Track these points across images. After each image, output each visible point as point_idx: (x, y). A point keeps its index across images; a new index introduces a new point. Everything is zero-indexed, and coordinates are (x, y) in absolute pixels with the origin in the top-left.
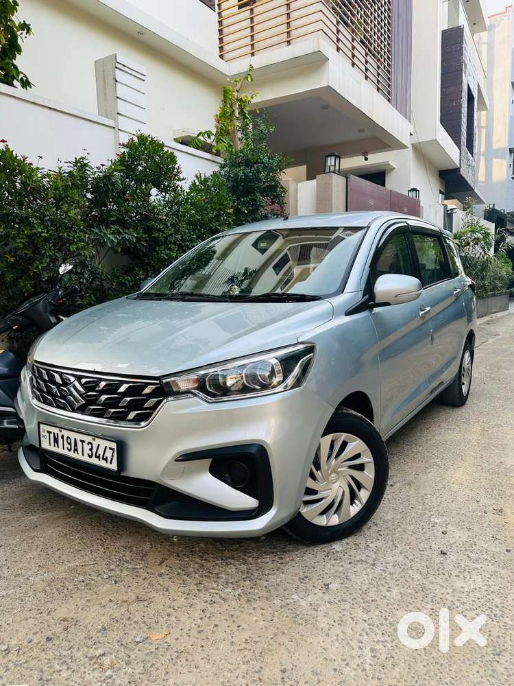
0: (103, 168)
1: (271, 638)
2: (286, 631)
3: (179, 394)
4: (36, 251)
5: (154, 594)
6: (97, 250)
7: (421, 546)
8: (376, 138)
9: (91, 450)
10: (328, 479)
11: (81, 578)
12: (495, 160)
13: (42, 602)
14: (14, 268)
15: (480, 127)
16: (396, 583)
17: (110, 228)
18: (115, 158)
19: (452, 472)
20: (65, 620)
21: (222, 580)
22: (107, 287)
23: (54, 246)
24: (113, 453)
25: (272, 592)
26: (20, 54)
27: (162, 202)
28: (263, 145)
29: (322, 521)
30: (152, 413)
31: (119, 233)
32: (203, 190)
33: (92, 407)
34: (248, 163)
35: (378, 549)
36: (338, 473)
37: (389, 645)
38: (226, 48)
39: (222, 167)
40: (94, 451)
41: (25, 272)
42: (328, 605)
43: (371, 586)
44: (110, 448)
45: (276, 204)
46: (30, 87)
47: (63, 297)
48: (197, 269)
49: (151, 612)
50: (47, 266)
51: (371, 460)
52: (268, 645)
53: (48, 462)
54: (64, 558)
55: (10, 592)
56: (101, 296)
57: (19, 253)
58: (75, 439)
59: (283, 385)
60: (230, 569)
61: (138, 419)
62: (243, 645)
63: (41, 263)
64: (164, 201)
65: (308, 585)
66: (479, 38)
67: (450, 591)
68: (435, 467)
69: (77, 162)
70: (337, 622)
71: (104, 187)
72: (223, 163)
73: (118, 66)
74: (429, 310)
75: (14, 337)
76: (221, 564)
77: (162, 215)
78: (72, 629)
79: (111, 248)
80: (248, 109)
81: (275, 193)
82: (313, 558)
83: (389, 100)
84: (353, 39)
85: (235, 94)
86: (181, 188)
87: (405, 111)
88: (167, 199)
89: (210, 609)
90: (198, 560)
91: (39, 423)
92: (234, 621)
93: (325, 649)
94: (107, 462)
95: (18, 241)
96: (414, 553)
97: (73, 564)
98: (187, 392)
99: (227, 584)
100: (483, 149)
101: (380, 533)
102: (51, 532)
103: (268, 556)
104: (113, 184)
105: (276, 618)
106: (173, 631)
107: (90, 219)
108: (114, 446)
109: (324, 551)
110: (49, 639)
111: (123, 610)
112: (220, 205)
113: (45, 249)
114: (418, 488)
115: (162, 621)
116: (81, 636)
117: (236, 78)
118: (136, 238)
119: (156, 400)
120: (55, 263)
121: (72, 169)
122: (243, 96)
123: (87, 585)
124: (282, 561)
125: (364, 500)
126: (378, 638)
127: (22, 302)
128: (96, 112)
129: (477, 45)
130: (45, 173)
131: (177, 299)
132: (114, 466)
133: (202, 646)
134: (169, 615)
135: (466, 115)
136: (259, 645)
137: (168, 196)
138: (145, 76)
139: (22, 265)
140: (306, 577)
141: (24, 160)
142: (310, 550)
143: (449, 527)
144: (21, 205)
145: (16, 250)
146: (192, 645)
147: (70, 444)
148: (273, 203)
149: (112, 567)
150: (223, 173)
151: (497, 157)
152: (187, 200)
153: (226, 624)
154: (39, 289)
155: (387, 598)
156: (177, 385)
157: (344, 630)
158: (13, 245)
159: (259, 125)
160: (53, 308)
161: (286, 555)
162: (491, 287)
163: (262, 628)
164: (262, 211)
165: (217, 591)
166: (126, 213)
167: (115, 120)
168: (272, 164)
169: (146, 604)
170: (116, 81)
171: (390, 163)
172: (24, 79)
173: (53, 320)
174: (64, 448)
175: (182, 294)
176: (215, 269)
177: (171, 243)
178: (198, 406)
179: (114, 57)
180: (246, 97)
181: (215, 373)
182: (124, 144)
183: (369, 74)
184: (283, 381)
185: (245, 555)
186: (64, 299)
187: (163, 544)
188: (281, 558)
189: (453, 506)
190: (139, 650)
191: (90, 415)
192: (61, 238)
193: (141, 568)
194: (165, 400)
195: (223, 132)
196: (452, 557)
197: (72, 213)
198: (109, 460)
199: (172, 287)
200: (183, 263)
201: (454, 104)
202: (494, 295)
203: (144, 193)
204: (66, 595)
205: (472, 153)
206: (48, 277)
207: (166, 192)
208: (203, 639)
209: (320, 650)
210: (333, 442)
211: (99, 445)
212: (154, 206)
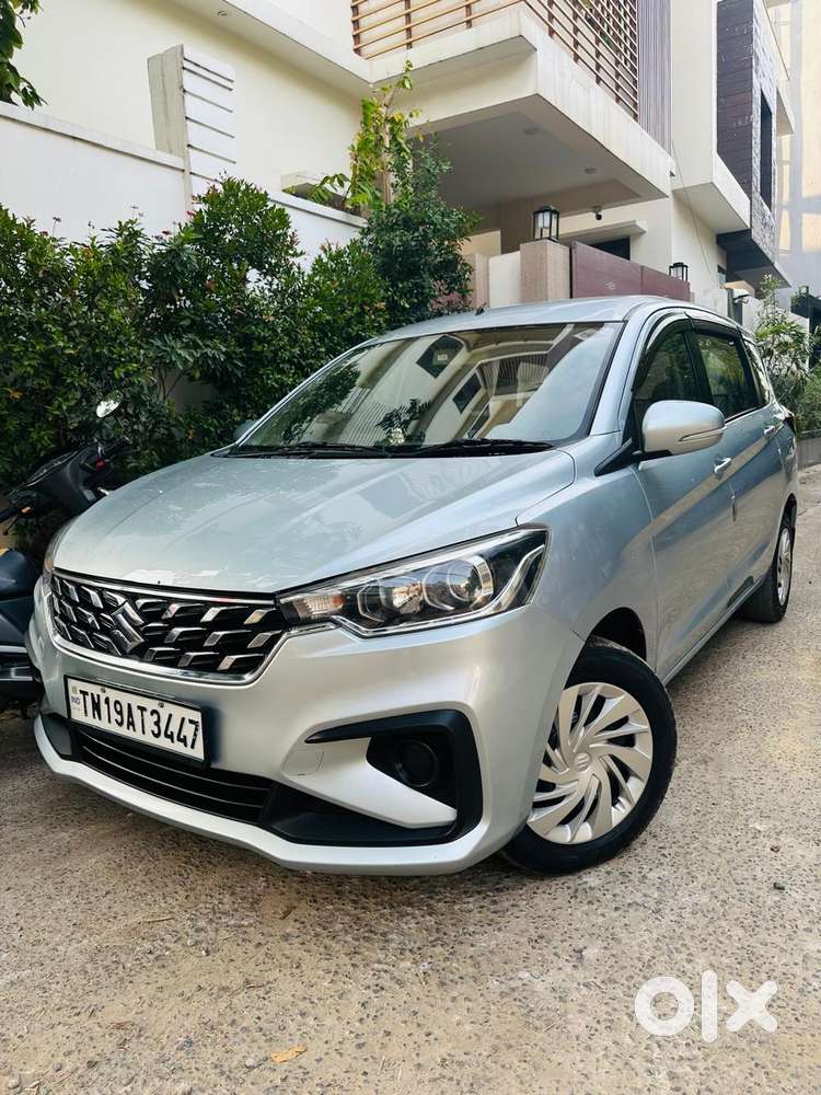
0: (167, 238)
1: (488, 1057)
2: (513, 1042)
3: (309, 623)
4: (57, 379)
5: (276, 973)
6: (160, 376)
7: (739, 874)
8: (615, 183)
9: (157, 723)
10: (573, 764)
11: (147, 946)
12: (805, 216)
13: (80, 992)
14: (21, 410)
15: (781, 162)
16: (700, 946)
17: (180, 338)
18: (186, 220)
19: (775, 739)
20: (120, 1026)
21: (393, 945)
22: (178, 439)
23: (87, 370)
24: (196, 730)
25: (484, 966)
26: (20, 48)
27: (266, 292)
28: (433, 194)
29: (564, 836)
30: (262, 659)
31: (196, 347)
32: (334, 271)
33: (157, 649)
34: (408, 224)
35: (663, 882)
36: (589, 752)
37: (701, 1065)
38: (364, 37)
39: (365, 232)
40: (163, 725)
41: (39, 415)
42: (584, 991)
43: (659, 952)
44: (191, 722)
45: (456, 293)
46: (39, 103)
47: (104, 456)
48: (331, 403)
49: (272, 1009)
50: (76, 404)
51: (646, 727)
52: (483, 1070)
53: (84, 744)
54: (117, 907)
55: (24, 974)
56: (169, 451)
57: (29, 384)
58: (129, 705)
59: (494, 603)
60: (406, 923)
61: (238, 670)
62: (439, 1070)
63: (67, 400)
64: (269, 290)
65: (545, 952)
66: (778, 14)
67: (799, 959)
68: (744, 729)
69: (122, 228)
70: (603, 1025)
71: (168, 268)
72: (366, 226)
73: (186, 64)
74: (729, 464)
75: (26, 527)
76: (391, 914)
77: (267, 314)
78: (131, 1045)
79: (184, 372)
80: (404, 135)
81: (454, 274)
82: (549, 899)
83: (635, 116)
84: (576, 16)
85: (383, 110)
86: (299, 268)
87: (661, 135)
88: (275, 287)
89: (376, 1000)
90: (349, 907)
91: (66, 678)
92: (419, 1025)
93: (586, 1076)
94: (186, 745)
95: (26, 363)
96: (728, 889)
97: (132, 921)
98: (325, 619)
99: (402, 951)
100: (786, 197)
101: (663, 851)
102: (94, 860)
103: (471, 900)
104: (184, 264)
105: (493, 1017)
106: (312, 1045)
107: (148, 326)
108: (197, 716)
109: (569, 888)
110: (92, 1064)
111: (222, 1005)
112: (363, 296)
113: (72, 376)
114: (720, 768)
115: (292, 1027)
116: (149, 1056)
117: (383, 85)
118: (223, 353)
119: (269, 634)
120: (90, 399)
121: (114, 241)
122: (396, 115)
123: (157, 959)
124: (498, 907)
125: (636, 796)
126: (680, 1054)
127: (37, 467)
128: (153, 145)
129: (774, 25)
130: (68, 247)
131: (299, 455)
132: (198, 752)
133: (365, 1073)
134: (303, 1014)
135: (759, 141)
136: (467, 1070)
137: (276, 281)
138: (232, 81)
139: (35, 404)
140: (541, 937)
141: (29, 226)
142: (543, 885)
143: (782, 837)
144: (28, 302)
145: (24, 378)
146: (346, 1072)
147: (120, 713)
148: (451, 290)
149: (202, 923)
150: (366, 242)
151: (809, 211)
152: (308, 287)
153: (404, 1030)
154: (64, 442)
155: (689, 974)
156: (305, 607)
157: (617, 1038)
158: (17, 371)
159: (423, 161)
160: (89, 475)
161: (503, 897)
162: (806, 423)
163: (470, 1037)
164: (433, 306)
165: (385, 967)
166: (207, 313)
167: (185, 157)
168: (448, 225)
169: (261, 993)
170: (184, 91)
171: (638, 224)
172: (29, 90)
173: (89, 495)
174: (109, 721)
175: (306, 445)
176: (357, 404)
177: (284, 361)
178: (344, 644)
179: (179, 50)
180: (401, 114)
181: (372, 585)
182: (199, 197)
183: (602, 74)
184: (494, 596)
185: (431, 898)
186: (107, 460)
187: (287, 880)
188: (495, 902)
189: (784, 799)
190: (253, 1083)
191: (154, 662)
192: (98, 356)
193: (251, 925)
194: (284, 636)
195: (364, 176)
196: (794, 894)
197: (116, 314)
198: (189, 742)
199: (288, 435)
200: (304, 394)
201: (740, 123)
202: (812, 436)
203: (236, 278)
204: (122, 979)
205: (769, 204)
206: (79, 422)
207: (273, 275)
208: (366, 1060)
209: (578, 1078)
210: (579, 699)
211: (170, 716)
212: (253, 299)
